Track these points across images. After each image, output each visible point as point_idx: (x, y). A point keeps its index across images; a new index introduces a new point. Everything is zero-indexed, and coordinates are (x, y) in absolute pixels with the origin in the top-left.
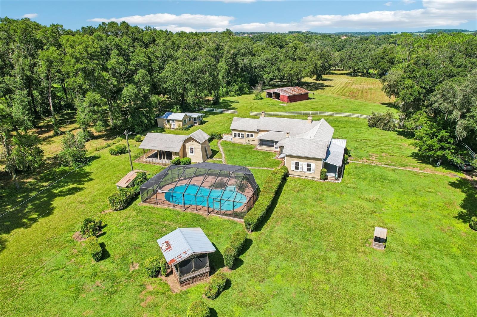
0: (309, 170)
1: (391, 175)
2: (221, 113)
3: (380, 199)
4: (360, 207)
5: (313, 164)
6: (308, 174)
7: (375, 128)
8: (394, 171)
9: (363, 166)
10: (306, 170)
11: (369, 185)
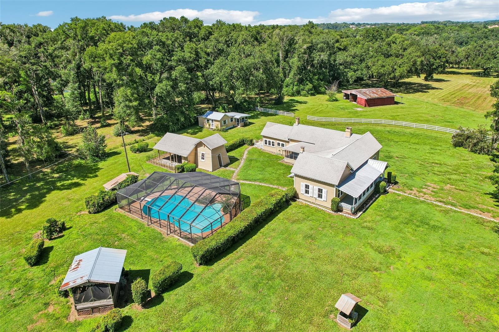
0: (320, 196)
1: (438, 218)
2: (276, 115)
3: (398, 251)
4: (361, 257)
5: (325, 189)
6: (319, 201)
7: (461, 148)
8: (446, 212)
9: (406, 199)
10: (316, 196)
11: (395, 229)
